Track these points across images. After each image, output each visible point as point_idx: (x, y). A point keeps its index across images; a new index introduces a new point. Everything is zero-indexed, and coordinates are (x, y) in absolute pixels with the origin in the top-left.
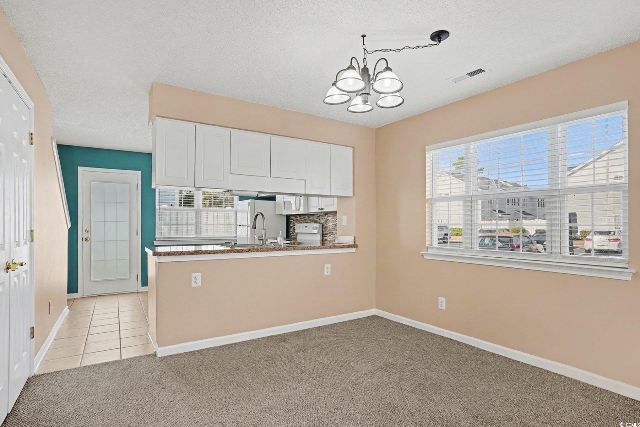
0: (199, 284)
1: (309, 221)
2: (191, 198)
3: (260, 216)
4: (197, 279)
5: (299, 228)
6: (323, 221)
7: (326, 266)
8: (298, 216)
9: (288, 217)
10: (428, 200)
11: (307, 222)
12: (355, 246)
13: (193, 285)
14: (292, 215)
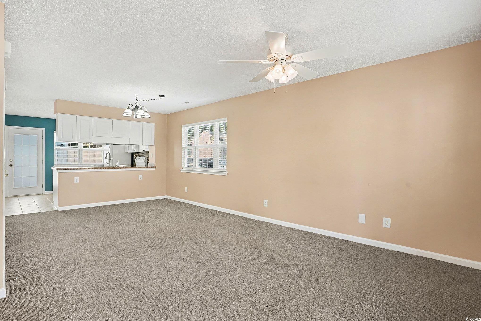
0: (78, 182)
1: (142, 156)
2: (76, 145)
3: (108, 154)
4: (77, 180)
5: (137, 159)
6: (147, 156)
7: (140, 176)
8: (137, 153)
9: (132, 154)
10: (183, 148)
11: (141, 157)
12: (155, 167)
13: (75, 182)
14: (134, 153)
